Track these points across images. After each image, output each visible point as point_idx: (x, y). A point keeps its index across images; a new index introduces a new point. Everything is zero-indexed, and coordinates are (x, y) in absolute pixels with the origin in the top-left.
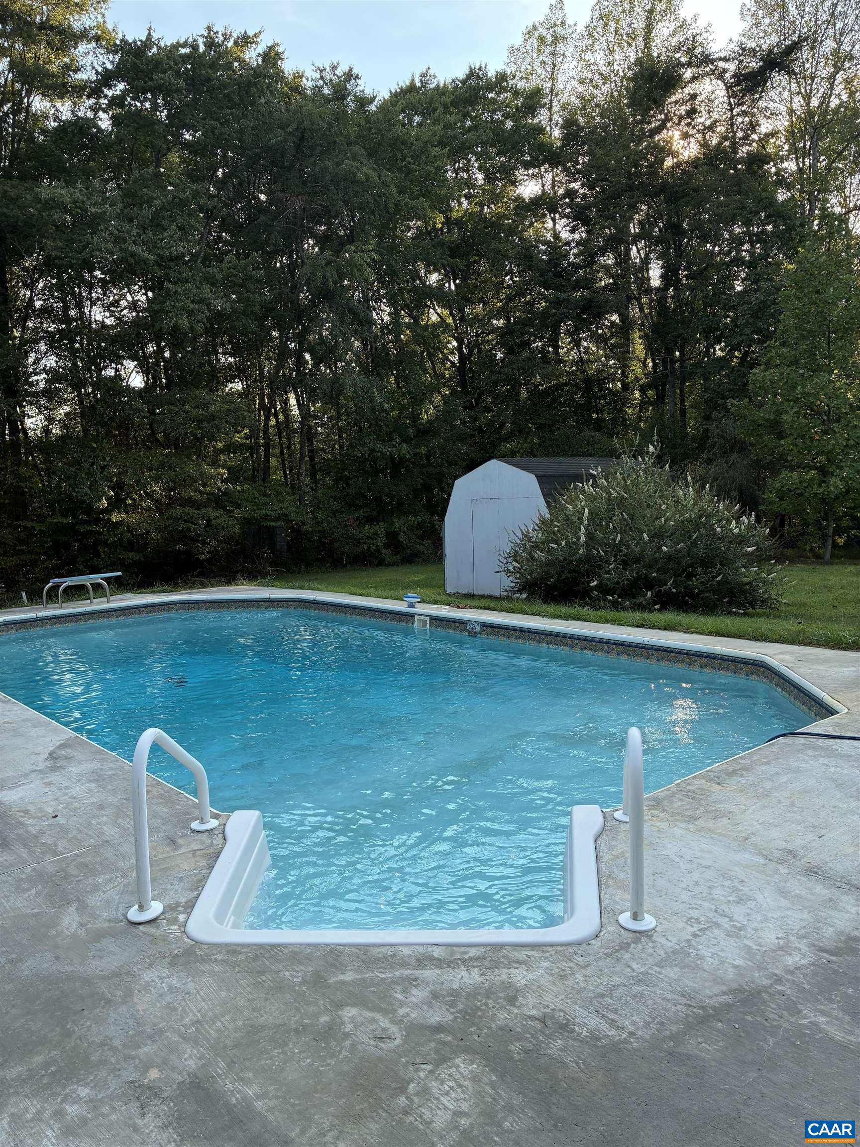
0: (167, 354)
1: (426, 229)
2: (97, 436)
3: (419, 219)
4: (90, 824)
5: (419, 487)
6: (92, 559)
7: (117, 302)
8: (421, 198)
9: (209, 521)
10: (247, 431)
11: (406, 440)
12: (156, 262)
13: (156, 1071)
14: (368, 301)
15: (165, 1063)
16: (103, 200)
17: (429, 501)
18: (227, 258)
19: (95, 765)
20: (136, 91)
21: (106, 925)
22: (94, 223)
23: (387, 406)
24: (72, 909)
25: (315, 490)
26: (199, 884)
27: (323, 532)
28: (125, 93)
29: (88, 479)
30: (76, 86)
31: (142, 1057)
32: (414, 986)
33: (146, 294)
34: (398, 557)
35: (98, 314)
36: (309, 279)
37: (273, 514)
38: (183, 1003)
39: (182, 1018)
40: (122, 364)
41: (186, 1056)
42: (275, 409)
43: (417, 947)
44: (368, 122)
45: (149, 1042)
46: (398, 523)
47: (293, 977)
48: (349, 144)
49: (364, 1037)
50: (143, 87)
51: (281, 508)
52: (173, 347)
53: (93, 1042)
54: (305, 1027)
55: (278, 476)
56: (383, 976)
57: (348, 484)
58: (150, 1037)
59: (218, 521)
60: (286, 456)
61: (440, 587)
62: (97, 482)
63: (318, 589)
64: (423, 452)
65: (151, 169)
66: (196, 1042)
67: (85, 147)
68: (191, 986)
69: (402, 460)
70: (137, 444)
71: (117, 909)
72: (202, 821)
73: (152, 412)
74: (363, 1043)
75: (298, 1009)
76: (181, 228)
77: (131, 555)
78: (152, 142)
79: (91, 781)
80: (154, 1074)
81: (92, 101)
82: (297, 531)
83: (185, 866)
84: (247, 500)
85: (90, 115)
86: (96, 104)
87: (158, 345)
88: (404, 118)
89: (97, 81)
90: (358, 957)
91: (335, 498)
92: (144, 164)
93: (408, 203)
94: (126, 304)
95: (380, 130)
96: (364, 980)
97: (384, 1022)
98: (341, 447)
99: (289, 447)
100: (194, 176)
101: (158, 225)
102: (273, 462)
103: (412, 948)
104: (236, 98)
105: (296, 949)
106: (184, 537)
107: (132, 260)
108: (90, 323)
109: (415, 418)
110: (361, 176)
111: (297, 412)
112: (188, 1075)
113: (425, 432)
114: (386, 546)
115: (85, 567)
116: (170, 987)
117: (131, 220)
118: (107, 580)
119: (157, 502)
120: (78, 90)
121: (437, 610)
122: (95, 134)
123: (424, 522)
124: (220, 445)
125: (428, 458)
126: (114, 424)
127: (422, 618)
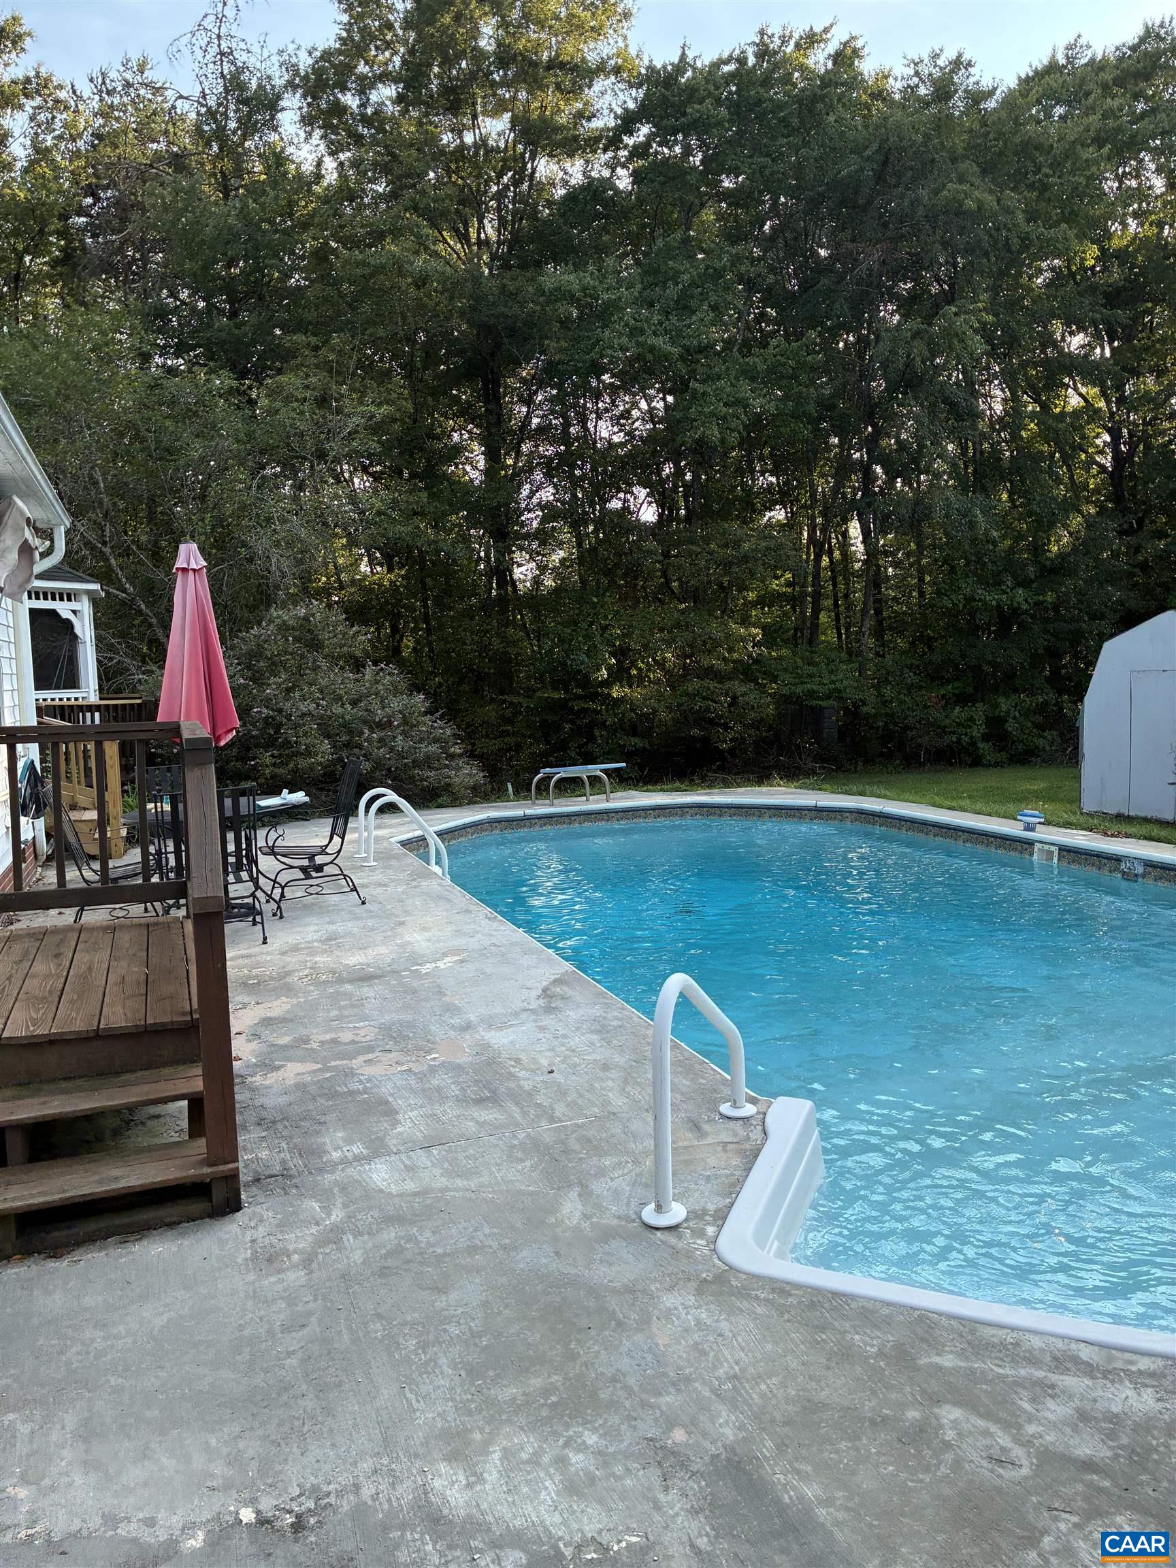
0: (688, 477)
1: (1069, 268)
2: (598, 587)
3: (1059, 256)
4: (592, 1087)
5: (1041, 651)
6: (586, 744)
7: (628, 412)
8: (1064, 226)
9: (734, 698)
10: (788, 576)
11: (1024, 583)
12: (681, 356)
13: (682, 1432)
14: (973, 384)
15: (694, 1422)
16: (617, 283)
17: (1055, 672)
18: (774, 342)
19: (597, 1011)
20: (664, 134)
21: (615, 1222)
22: (605, 314)
23: (995, 534)
24: (574, 1194)
25: (883, 656)
26: (733, 1189)
27: (891, 715)
28: (650, 138)
29: (585, 643)
30: (590, 138)
31: (664, 1408)
32: (1050, 1396)
33: (664, 399)
34: (1004, 755)
35: (604, 430)
36: (887, 359)
37: (822, 690)
38: (715, 1347)
39: (715, 1368)
40: (632, 493)
41: (721, 1421)
42: (830, 543)
43: (1053, 1339)
44: (984, 124)
45: (672, 1390)
46: (1005, 705)
47: (866, 1344)
48: (954, 160)
49: (972, 1453)
50: (673, 127)
51: (833, 682)
52: (696, 468)
53: (603, 1374)
54: (885, 1419)
55: (830, 637)
56: (1001, 1371)
57: (930, 648)
58: (674, 1384)
59: (747, 698)
60: (842, 609)
61: (1071, 802)
62: (596, 646)
63: (885, 797)
64: (1050, 600)
65: (678, 235)
66: (734, 1406)
67: (598, 216)
68: (725, 1326)
69: (1015, 612)
70: (646, 597)
71: (628, 1204)
72: (735, 1105)
73: (666, 555)
74: (972, 1461)
75: (873, 1392)
76: (714, 308)
77: (634, 740)
78: (681, 198)
79: (592, 1032)
80: (679, 1435)
81: (610, 154)
82: (853, 714)
83: (712, 1161)
84: (786, 670)
85: (606, 173)
86: (614, 158)
87: (677, 465)
88: (1038, 112)
89: (616, 128)
90: (961, 1336)
91: (910, 667)
92: (669, 228)
93: (1042, 234)
94: (639, 414)
95: (1003, 134)
96: (972, 1371)
97: (1004, 1440)
98: (922, 594)
99: (846, 596)
100: (735, 236)
101: (685, 307)
102: (823, 617)
103: (1046, 1338)
104: (795, 122)
105: (870, 1305)
106: (702, 719)
107: (650, 357)
108: (595, 442)
109: (1038, 550)
110: (970, 204)
111: (861, 548)
112: (725, 1447)
113: (1055, 570)
114: (986, 738)
115: (578, 754)
116: (698, 1322)
117: (651, 305)
118: (605, 771)
119: (668, 673)
120: (592, 143)
121: (1073, 836)
122: (612, 198)
123: (1046, 703)
124: (752, 596)
125: (1056, 608)
126: (620, 572)
127: (1046, 847)
